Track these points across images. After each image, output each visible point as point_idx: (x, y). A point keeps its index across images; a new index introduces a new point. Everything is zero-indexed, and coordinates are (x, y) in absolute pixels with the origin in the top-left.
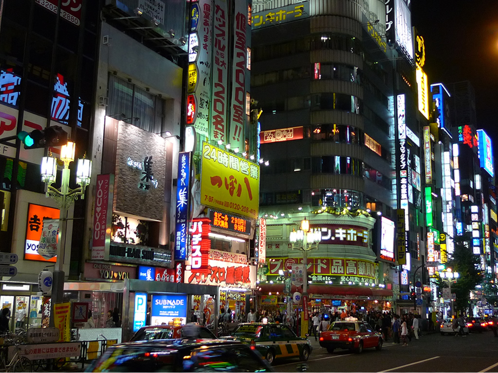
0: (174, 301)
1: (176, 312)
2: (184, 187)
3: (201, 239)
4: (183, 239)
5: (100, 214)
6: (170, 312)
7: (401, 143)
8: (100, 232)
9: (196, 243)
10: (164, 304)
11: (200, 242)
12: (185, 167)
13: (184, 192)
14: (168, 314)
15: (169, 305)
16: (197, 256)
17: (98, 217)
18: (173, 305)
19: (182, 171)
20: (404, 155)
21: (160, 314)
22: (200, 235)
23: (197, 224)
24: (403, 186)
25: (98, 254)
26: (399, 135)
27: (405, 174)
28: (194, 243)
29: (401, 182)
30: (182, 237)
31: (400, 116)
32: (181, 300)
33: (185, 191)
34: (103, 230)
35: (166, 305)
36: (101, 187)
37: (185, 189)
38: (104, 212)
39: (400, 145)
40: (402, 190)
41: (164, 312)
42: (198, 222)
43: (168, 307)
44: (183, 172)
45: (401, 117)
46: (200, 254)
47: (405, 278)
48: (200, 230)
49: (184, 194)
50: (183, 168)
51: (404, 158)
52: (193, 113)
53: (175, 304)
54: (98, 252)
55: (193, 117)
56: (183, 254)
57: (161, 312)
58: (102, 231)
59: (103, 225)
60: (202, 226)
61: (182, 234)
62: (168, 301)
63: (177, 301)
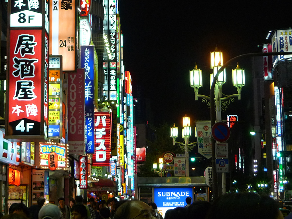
0: (178, 193)
1: (181, 203)
2: (89, 81)
3: (105, 133)
4: (90, 133)
5: (75, 108)
6: (174, 203)
7: (111, 34)
8: (77, 127)
9: (101, 136)
10: (167, 196)
11: (104, 136)
12: (88, 61)
13: (88, 86)
14: (173, 205)
15: (173, 196)
16: (102, 150)
17: (73, 112)
18: (178, 196)
19: (85, 64)
20: (114, 46)
21: (164, 205)
22: (104, 129)
23: (101, 118)
24: (112, 78)
25: (75, 148)
26: (110, 26)
27: (115, 65)
28: (97, 137)
29: (111, 74)
30: (89, 130)
31: (111, 6)
32: (186, 192)
33: (90, 85)
34: (80, 124)
35: (170, 197)
36: (74, 81)
37: (90, 83)
38: (80, 107)
39: (111, 36)
40: (111, 81)
41: (167, 203)
42: (101, 116)
43: (172, 198)
44: (87, 65)
45: (112, 8)
46: (104, 148)
47: (114, 169)
48: (104, 124)
49: (89, 88)
50: (87, 62)
51: (114, 50)
52: (88, 5)
53: (180, 195)
54: (76, 146)
55: (88, 9)
56: (90, 148)
57: (164, 203)
58: (79, 126)
59: (79, 119)
60: (106, 121)
61: (89, 128)
62: (172, 193)
63: (182, 192)
